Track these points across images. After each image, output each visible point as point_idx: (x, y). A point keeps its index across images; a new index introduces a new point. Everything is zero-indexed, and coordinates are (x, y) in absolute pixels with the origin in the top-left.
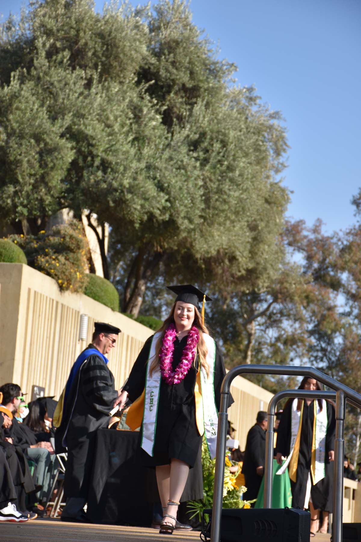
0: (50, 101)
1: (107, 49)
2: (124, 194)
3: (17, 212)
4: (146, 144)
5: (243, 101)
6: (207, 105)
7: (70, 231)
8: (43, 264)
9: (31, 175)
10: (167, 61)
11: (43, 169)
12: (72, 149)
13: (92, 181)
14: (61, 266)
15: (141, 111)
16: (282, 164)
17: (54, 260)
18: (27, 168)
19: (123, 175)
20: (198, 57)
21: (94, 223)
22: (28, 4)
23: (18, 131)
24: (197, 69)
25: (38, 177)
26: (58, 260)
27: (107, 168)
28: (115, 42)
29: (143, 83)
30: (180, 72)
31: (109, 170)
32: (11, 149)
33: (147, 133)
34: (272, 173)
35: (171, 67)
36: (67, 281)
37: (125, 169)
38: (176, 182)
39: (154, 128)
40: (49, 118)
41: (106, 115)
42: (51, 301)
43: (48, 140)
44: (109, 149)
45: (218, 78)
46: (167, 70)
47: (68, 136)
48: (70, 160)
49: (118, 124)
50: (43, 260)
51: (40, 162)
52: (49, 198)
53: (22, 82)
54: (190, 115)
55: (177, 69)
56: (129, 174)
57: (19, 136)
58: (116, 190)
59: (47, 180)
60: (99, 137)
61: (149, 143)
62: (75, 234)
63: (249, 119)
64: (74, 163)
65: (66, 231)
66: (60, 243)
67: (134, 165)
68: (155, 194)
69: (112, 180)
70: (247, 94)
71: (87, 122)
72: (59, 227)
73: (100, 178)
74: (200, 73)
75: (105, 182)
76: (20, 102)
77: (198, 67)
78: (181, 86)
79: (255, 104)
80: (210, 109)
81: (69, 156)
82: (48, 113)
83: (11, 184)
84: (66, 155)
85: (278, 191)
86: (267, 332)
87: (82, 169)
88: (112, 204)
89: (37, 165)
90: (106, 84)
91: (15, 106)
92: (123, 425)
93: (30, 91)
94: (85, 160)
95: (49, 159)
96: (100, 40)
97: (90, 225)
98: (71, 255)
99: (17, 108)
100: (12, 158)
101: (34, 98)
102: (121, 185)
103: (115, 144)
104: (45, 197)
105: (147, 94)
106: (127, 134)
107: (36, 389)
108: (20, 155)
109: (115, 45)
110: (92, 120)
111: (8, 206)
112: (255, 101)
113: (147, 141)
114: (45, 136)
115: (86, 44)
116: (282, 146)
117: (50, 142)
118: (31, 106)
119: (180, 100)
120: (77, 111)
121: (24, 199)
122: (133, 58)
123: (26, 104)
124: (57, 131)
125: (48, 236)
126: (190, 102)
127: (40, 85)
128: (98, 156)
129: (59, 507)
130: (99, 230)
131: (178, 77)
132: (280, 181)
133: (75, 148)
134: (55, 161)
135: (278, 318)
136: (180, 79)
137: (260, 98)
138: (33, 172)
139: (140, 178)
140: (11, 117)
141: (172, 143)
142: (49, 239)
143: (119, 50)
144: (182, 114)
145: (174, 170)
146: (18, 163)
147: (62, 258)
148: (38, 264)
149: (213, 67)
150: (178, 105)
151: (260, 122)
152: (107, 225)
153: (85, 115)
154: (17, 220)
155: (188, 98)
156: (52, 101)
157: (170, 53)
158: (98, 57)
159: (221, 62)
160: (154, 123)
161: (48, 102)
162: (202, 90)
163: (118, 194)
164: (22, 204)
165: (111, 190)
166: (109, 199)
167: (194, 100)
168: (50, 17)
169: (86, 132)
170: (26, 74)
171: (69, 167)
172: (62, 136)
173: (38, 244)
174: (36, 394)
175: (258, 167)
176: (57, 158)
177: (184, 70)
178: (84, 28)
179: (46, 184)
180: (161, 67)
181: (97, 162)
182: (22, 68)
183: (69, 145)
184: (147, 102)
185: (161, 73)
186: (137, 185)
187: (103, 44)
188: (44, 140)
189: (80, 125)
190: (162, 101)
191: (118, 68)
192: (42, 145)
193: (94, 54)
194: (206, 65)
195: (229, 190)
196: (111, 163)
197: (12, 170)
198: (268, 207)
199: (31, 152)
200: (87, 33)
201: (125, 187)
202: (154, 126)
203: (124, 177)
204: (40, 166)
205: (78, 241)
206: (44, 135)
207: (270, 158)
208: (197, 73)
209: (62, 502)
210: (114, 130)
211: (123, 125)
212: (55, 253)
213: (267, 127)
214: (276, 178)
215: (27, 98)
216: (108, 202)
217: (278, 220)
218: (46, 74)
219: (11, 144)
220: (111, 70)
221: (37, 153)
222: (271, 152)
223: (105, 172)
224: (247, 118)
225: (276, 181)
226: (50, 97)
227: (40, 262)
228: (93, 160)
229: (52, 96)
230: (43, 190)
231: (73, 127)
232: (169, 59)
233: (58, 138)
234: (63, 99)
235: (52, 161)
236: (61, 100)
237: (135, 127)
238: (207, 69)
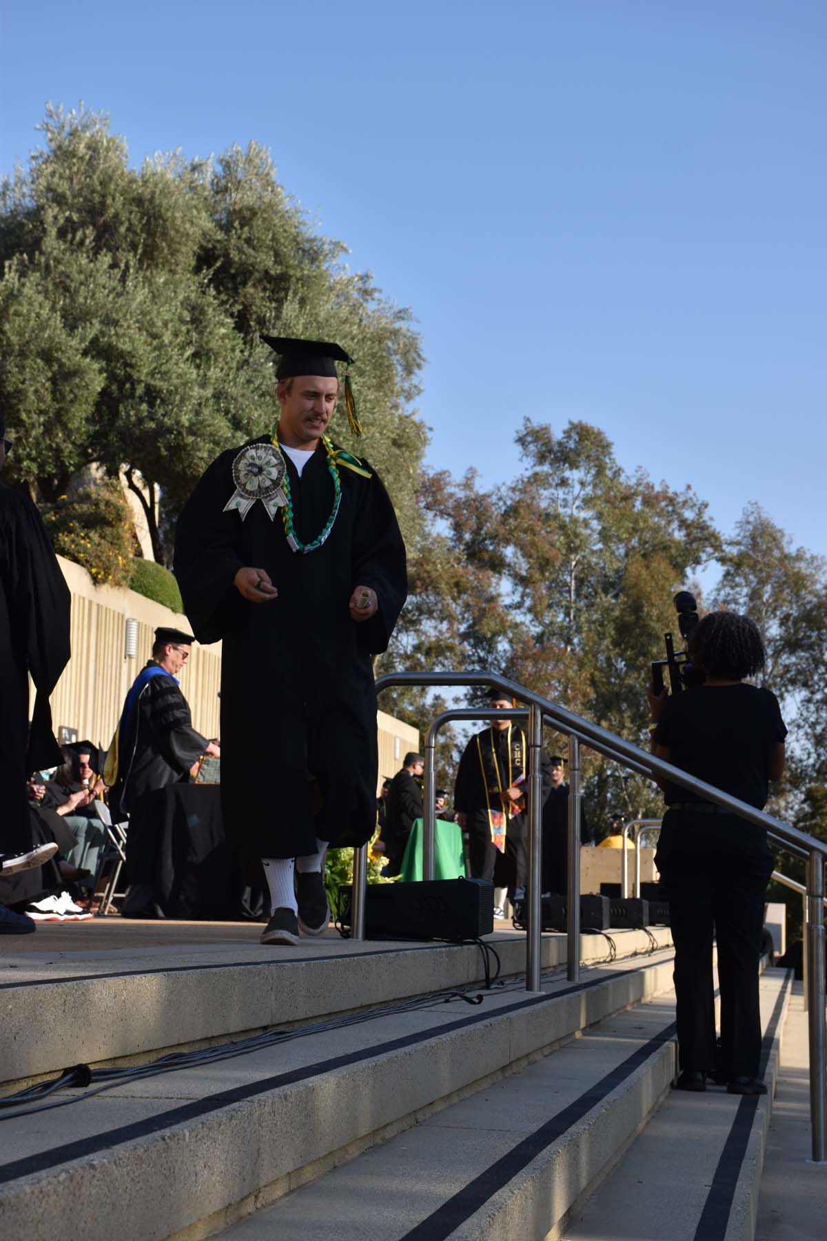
0: (64, 301)
1: (148, 221)
2: (183, 436)
3: (21, 469)
4: (212, 362)
5: (355, 295)
6: (302, 302)
7: (105, 494)
8: (67, 545)
9: (41, 412)
10: (239, 238)
11: (58, 403)
12: (100, 372)
13: (133, 419)
14: (94, 548)
15: (203, 312)
16: (415, 387)
17: (83, 538)
18: (34, 401)
19: (180, 407)
20: (285, 231)
21: (139, 484)
22: (29, 157)
23: (17, 347)
24: (285, 250)
25: (51, 415)
26: (89, 538)
27: (155, 398)
28: (160, 211)
29: (204, 271)
30: (260, 254)
31: (158, 401)
32: (9, 375)
33: (214, 344)
34: (401, 400)
35: (245, 246)
36: (104, 570)
37: (182, 400)
38: (260, 416)
39: (223, 337)
40: (64, 327)
41: (151, 319)
42: (81, 600)
43: (64, 360)
44: (157, 371)
45: (317, 263)
46: (240, 251)
47: (94, 353)
48: (99, 389)
49: (169, 332)
50: (66, 539)
51: (53, 392)
52: (70, 446)
53: (22, 274)
54: (278, 317)
55: (254, 249)
56: (188, 407)
57: (19, 355)
58: (170, 431)
59: (64, 419)
60: (141, 352)
61: (216, 360)
62: (113, 498)
63: (364, 322)
64: (104, 393)
65: (99, 495)
66: (91, 514)
67: (196, 391)
68: (229, 435)
69: (164, 415)
70: (360, 285)
71: (121, 331)
72: (88, 489)
73: (146, 414)
74: (290, 256)
75: (152, 419)
76: (20, 304)
77: (285, 247)
78: (263, 273)
79: (373, 299)
80: (308, 307)
81: (96, 382)
82: (63, 320)
83: (10, 427)
84: (92, 381)
85: (412, 428)
86: (399, 638)
87: (119, 401)
88: (164, 452)
89: (48, 397)
90: (148, 273)
91: (12, 311)
92: (204, 777)
93: (35, 288)
94: (121, 388)
95: (68, 389)
96: (137, 209)
97: (132, 486)
98: (108, 530)
99: (17, 314)
100: (10, 389)
101: (41, 298)
102: (178, 422)
103: (166, 362)
104: (63, 446)
105: (212, 285)
106: (182, 348)
107: (64, 731)
108: (23, 383)
109: (160, 216)
110: (129, 327)
111: (8, 460)
112: (371, 295)
113: (213, 357)
114: (60, 353)
115: (116, 215)
116: (414, 360)
117: (68, 363)
118: (38, 310)
119: (261, 294)
120: (107, 315)
121: (31, 450)
122: (188, 234)
123: (29, 307)
124: (77, 346)
125: (72, 503)
126: (276, 296)
127: (49, 279)
128: (140, 381)
129: (111, 899)
130: (146, 493)
131: (258, 260)
132: (413, 413)
133: (106, 371)
134: (76, 391)
135: (415, 618)
136: (260, 262)
137: (380, 291)
138: (44, 407)
139: (206, 412)
140: (7, 327)
141: (251, 360)
142: (74, 509)
143: (168, 223)
144: (265, 316)
145: (256, 398)
146: (20, 394)
147: (94, 536)
148: (60, 545)
149: (307, 246)
150: (258, 302)
151: (380, 326)
152: (156, 487)
153: (118, 321)
154: (22, 481)
155: (273, 292)
156: (68, 301)
157: (242, 226)
158: (135, 233)
159: (321, 240)
160: (223, 331)
161: (61, 302)
162: (294, 279)
163: (173, 436)
164: (29, 457)
165: (162, 430)
166: (159, 444)
167: (282, 294)
168: (61, 177)
169: (120, 346)
170: (27, 262)
171: (98, 399)
172: (85, 353)
173: (58, 516)
174: (66, 739)
175: (381, 394)
176: (78, 387)
177: (265, 250)
178: (112, 192)
179: (65, 427)
180: (231, 247)
181: (140, 390)
182: (21, 254)
183: (96, 366)
184: (212, 299)
185: (232, 256)
186: (201, 423)
187: (143, 215)
188: (58, 360)
189: (110, 337)
190: (233, 297)
191: (166, 251)
192: (55, 367)
193: (128, 230)
194: (298, 243)
195: (338, 425)
196: (161, 391)
197: (11, 407)
198: (398, 452)
199: (39, 379)
200: (117, 199)
201: (183, 426)
202: (223, 334)
203: (181, 411)
204: (54, 399)
205: (118, 510)
206: (57, 352)
207: (397, 379)
208: (285, 255)
209: (116, 892)
210: (163, 341)
211: (176, 335)
212: (84, 527)
213: (391, 333)
214: (407, 408)
215: (30, 298)
216: (159, 448)
217: (411, 471)
218: (58, 261)
219: (8, 368)
220: (156, 253)
221: (48, 380)
222: (399, 368)
223: (151, 405)
224: (361, 320)
225: (406, 414)
226: (65, 296)
227: (62, 543)
228: (133, 388)
229: (68, 294)
230: (60, 435)
231: (101, 340)
232: (242, 233)
233: (80, 356)
234: (86, 298)
235: (71, 391)
236: (81, 300)
237: (195, 335)
238: (300, 248)
